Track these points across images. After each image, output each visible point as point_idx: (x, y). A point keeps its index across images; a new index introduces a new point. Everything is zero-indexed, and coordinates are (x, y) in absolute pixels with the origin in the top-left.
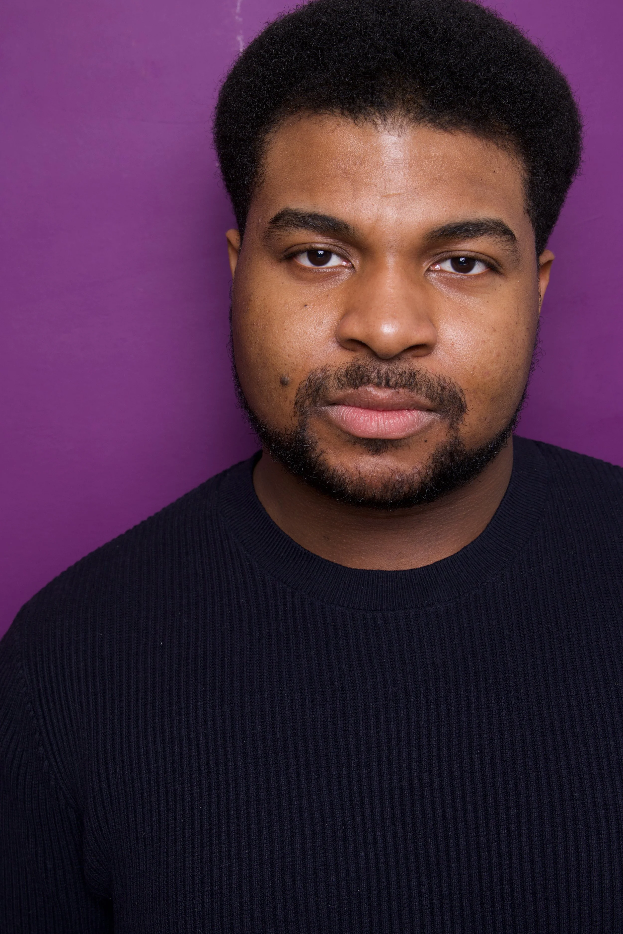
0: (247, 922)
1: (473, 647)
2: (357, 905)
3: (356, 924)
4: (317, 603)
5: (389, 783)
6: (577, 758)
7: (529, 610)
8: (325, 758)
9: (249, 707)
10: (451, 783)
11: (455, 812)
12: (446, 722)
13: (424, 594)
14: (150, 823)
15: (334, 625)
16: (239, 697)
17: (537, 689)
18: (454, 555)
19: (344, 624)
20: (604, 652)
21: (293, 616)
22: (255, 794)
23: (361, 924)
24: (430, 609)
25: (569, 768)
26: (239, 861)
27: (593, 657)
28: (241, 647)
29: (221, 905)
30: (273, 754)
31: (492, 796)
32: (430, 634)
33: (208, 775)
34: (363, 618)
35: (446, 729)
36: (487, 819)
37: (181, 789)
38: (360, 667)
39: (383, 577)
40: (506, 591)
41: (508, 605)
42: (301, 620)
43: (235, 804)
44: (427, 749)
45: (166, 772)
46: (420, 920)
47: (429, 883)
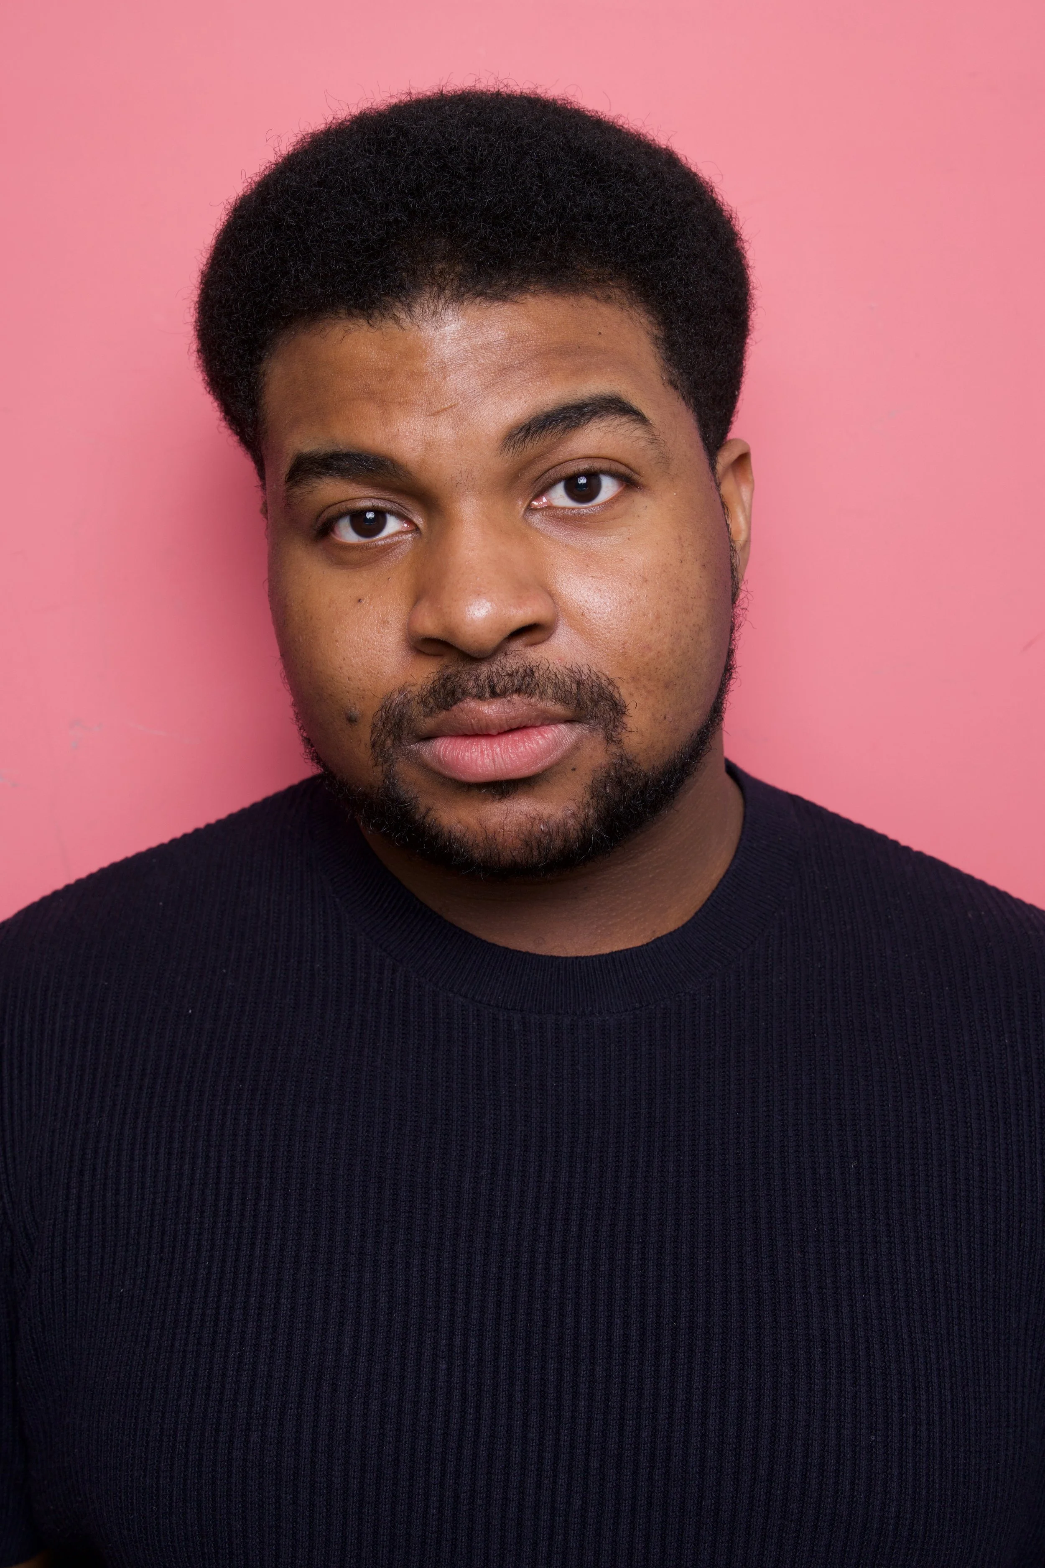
0: (253, 1444)
2: (426, 1442)
3: (420, 1471)
4: (427, 987)
5: (499, 1268)
6: (787, 1268)
7: (742, 1041)
8: (407, 1214)
10: (593, 1280)
11: (595, 1325)
14: (133, 1276)
15: (448, 1023)
19: (463, 1023)
20: (845, 1115)
21: (390, 1001)
22: (293, 1253)
23: (429, 1472)
25: (774, 1281)
26: (256, 1350)
27: (829, 1121)
28: (306, 1034)
29: (220, 1412)
31: (654, 1308)
32: (589, 1056)
33: (228, 1215)
34: (493, 1018)
37: (184, 1231)
38: (478, 1089)
39: (532, 963)
40: (713, 1009)
42: (401, 1009)
45: (166, 1202)
46: (519, 1478)
47: (541, 1426)
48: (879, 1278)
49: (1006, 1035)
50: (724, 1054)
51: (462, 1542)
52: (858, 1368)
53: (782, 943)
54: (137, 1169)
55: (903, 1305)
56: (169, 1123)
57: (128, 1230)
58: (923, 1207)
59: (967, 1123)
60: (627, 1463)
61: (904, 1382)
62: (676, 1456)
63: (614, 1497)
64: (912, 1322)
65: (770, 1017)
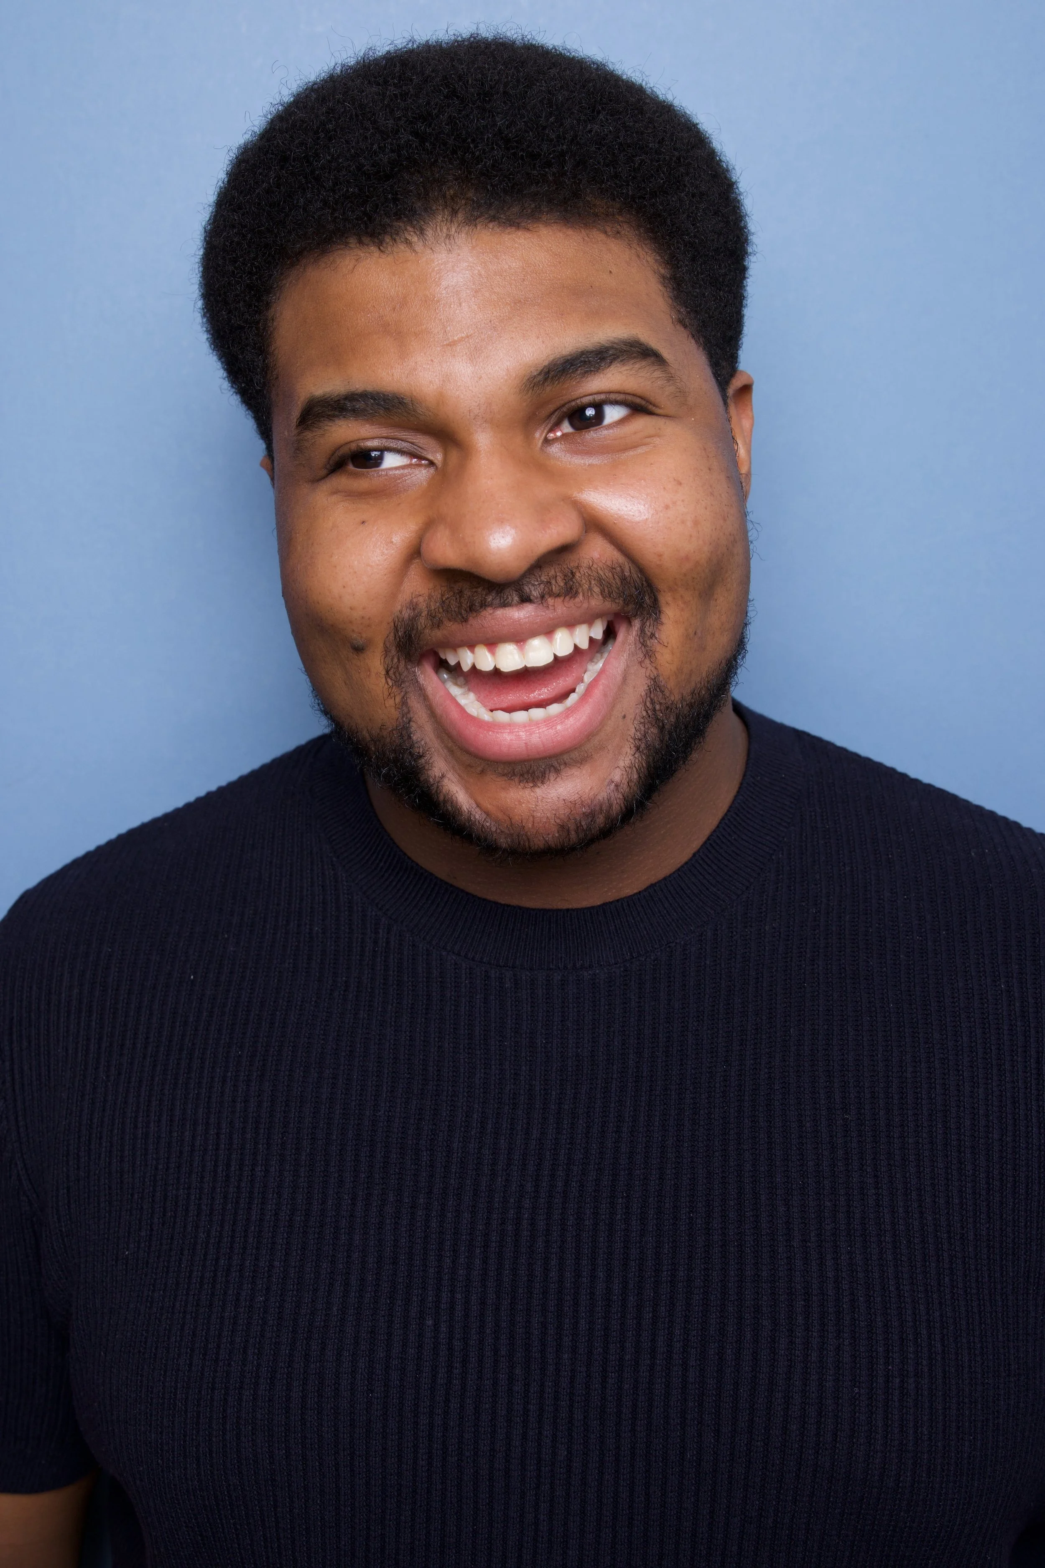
1: (639, 1039)
2: (413, 1397)
4: (421, 946)
5: (486, 1224)
6: (771, 1221)
7: (732, 992)
8: (397, 1176)
9: (299, 1088)
10: (577, 1235)
12: (583, 1145)
13: (580, 949)
14: (137, 1239)
15: (441, 982)
16: (287, 1073)
17: (725, 1112)
18: (634, 895)
20: (833, 1066)
21: (385, 961)
23: (417, 1425)
24: (586, 974)
27: (817, 1073)
29: (216, 1371)
30: (322, 1162)
32: (579, 1011)
33: (226, 1180)
34: (485, 976)
35: (582, 1156)
36: (624, 1295)
37: (185, 1196)
38: (469, 1048)
40: (703, 959)
41: (703, 981)
43: (257, 1228)
44: (550, 1181)
45: (167, 1169)
46: (505, 1431)
47: (526, 1379)
48: (866, 1230)
49: (1003, 980)
50: (714, 1006)
51: (451, 1492)
52: (841, 1321)
53: (778, 887)
54: (140, 1136)
55: (890, 1257)
56: (171, 1091)
57: (132, 1195)
58: (912, 1158)
59: (959, 1071)
60: (610, 1415)
61: (890, 1335)
62: (657, 1408)
63: (598, 1447)
64: (900, 1274)
65: (761, 966)
